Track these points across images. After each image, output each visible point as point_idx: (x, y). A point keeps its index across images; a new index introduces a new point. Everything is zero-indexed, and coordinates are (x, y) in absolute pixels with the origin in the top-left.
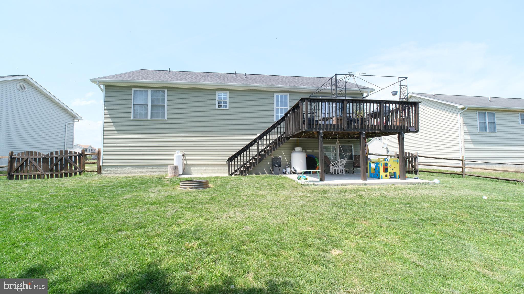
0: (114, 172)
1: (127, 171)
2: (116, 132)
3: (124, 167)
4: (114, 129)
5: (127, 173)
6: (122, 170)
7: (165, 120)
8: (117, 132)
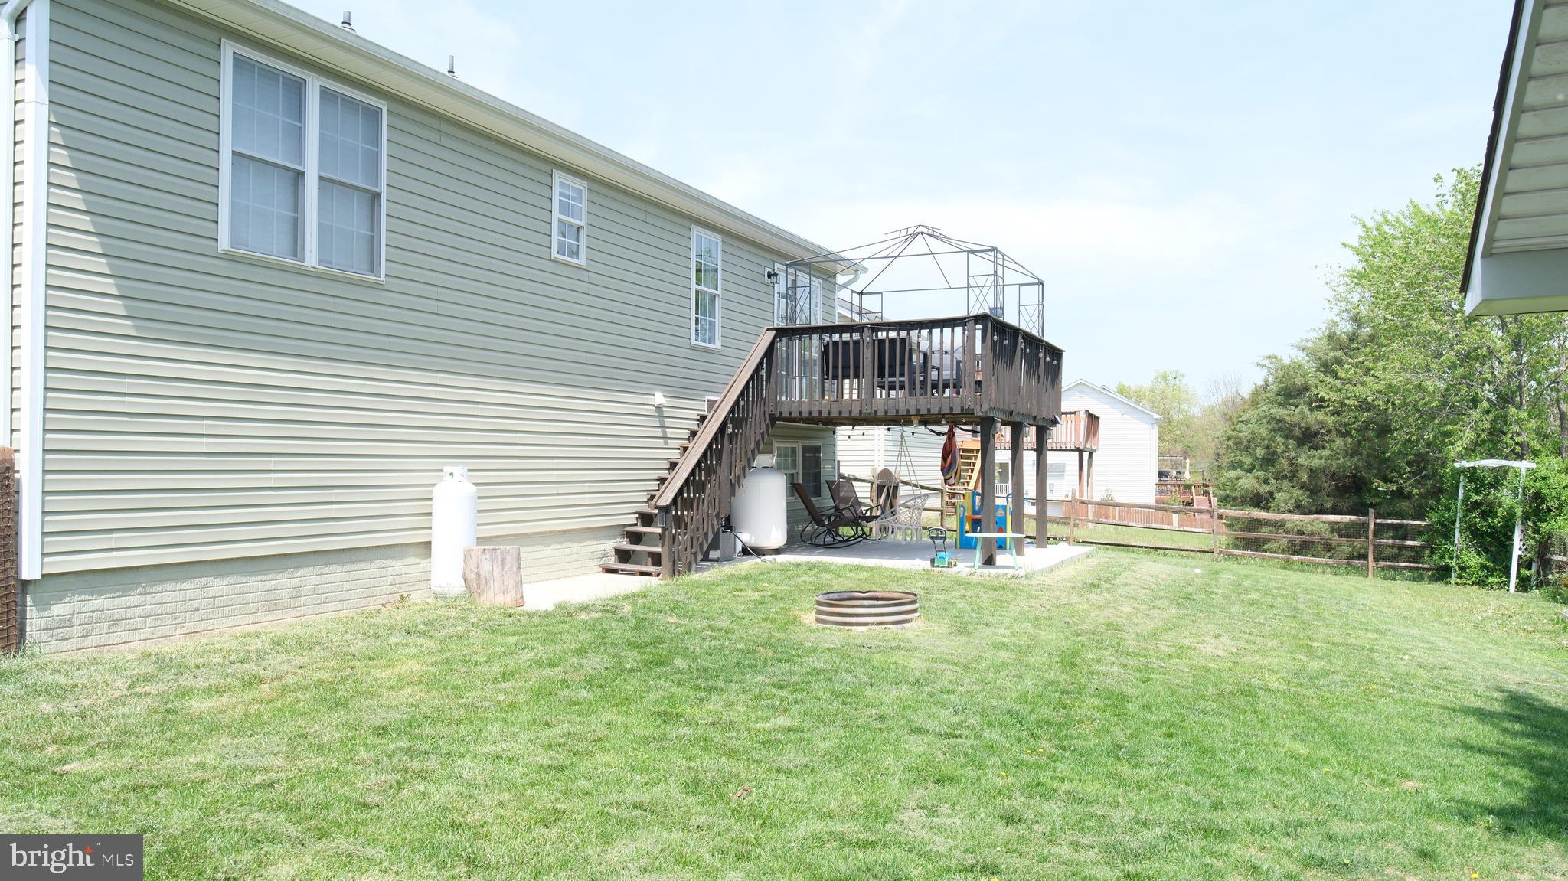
0: (115, 622)
1: (195, 604)
2: (126, 326)
3: (177, 580)
4: (117, 306)
5: (196, 615)
6: (167, 597)
7: (378, 287)
8: (136, 328)
